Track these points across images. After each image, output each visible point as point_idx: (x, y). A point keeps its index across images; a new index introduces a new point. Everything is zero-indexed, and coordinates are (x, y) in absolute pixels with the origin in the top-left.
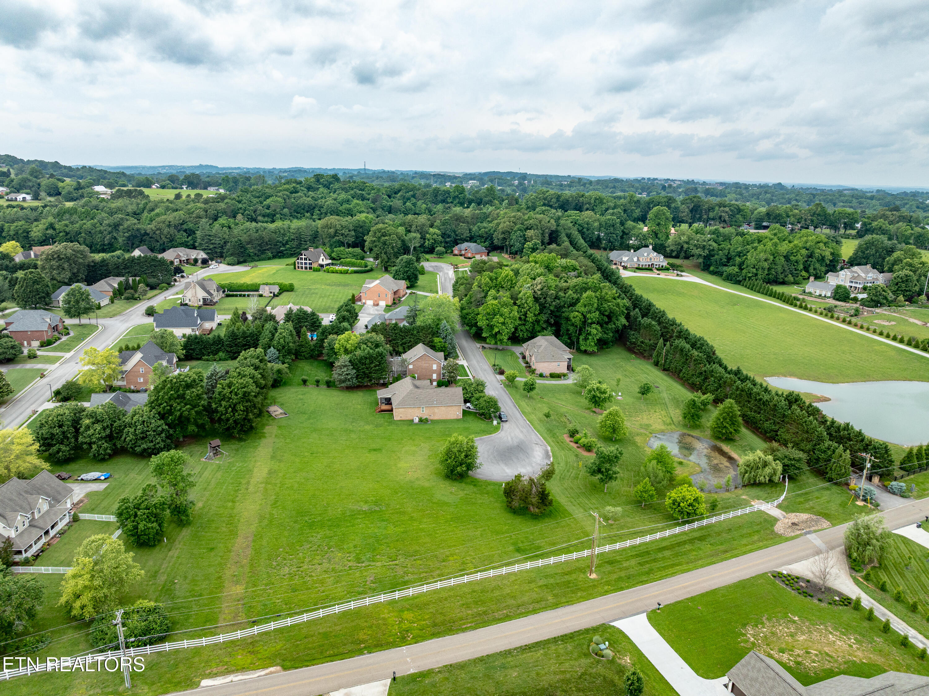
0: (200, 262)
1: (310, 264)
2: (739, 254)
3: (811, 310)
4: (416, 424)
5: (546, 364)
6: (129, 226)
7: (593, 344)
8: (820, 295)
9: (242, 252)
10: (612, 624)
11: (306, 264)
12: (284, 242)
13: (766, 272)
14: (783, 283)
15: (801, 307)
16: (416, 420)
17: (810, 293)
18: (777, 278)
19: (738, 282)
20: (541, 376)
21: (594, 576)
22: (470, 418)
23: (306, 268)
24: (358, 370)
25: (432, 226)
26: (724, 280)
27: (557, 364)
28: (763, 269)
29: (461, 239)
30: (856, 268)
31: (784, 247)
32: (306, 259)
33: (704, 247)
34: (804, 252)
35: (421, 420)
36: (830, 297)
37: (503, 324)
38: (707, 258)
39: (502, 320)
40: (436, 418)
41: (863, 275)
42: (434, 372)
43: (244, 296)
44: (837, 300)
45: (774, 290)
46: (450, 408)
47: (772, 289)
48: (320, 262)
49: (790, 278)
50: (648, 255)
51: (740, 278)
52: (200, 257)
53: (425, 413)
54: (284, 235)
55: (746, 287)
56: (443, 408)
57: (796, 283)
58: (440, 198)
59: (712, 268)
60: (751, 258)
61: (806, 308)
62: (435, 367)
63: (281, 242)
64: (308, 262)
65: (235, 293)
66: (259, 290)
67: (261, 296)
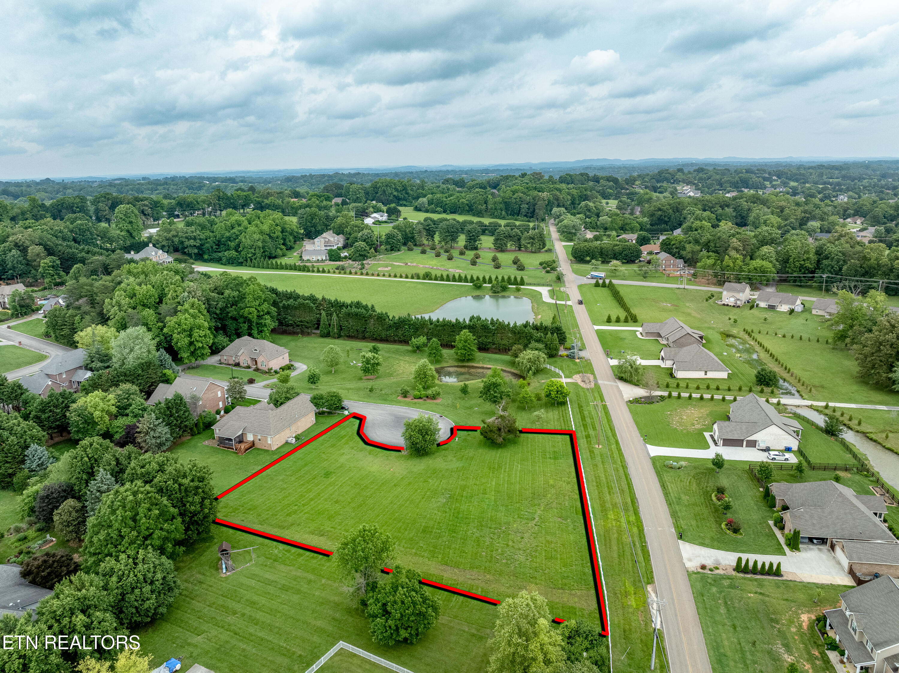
2: (229, 239)
3: (329, 272)
5: (275, 361)
7: (268, 334)
8: (318, 260)
10: (651, 455)
13: (262, 251)
14: (275, 257)
15: (318, 271)
16: (293, 441)
17: (308, 260)
18: (270, 254)
19: (240, 264)
20: (276, 372)
26: (225, 265)
28: (259, 247)
30: (324, 235)
31: (265, 228)
33: (195, 239)
34: (279, 228)
35: (297, 439)
36: (326, 260)
38: (200, 248)
40: (300, 431)
41: (332, 239)
42: (219, 399)
44: (334, 261)
45: (283, 264)
46: (307, 417)
47: (281, 263)
49: (279, 252)
51: (241, 260)
53: (292, 431)
55: (250, 266)
56: (303, 419)
57: (284, 255)
59: (206, 257)
60: (245, 240)
61: (324, 271)
62: (219, 394)
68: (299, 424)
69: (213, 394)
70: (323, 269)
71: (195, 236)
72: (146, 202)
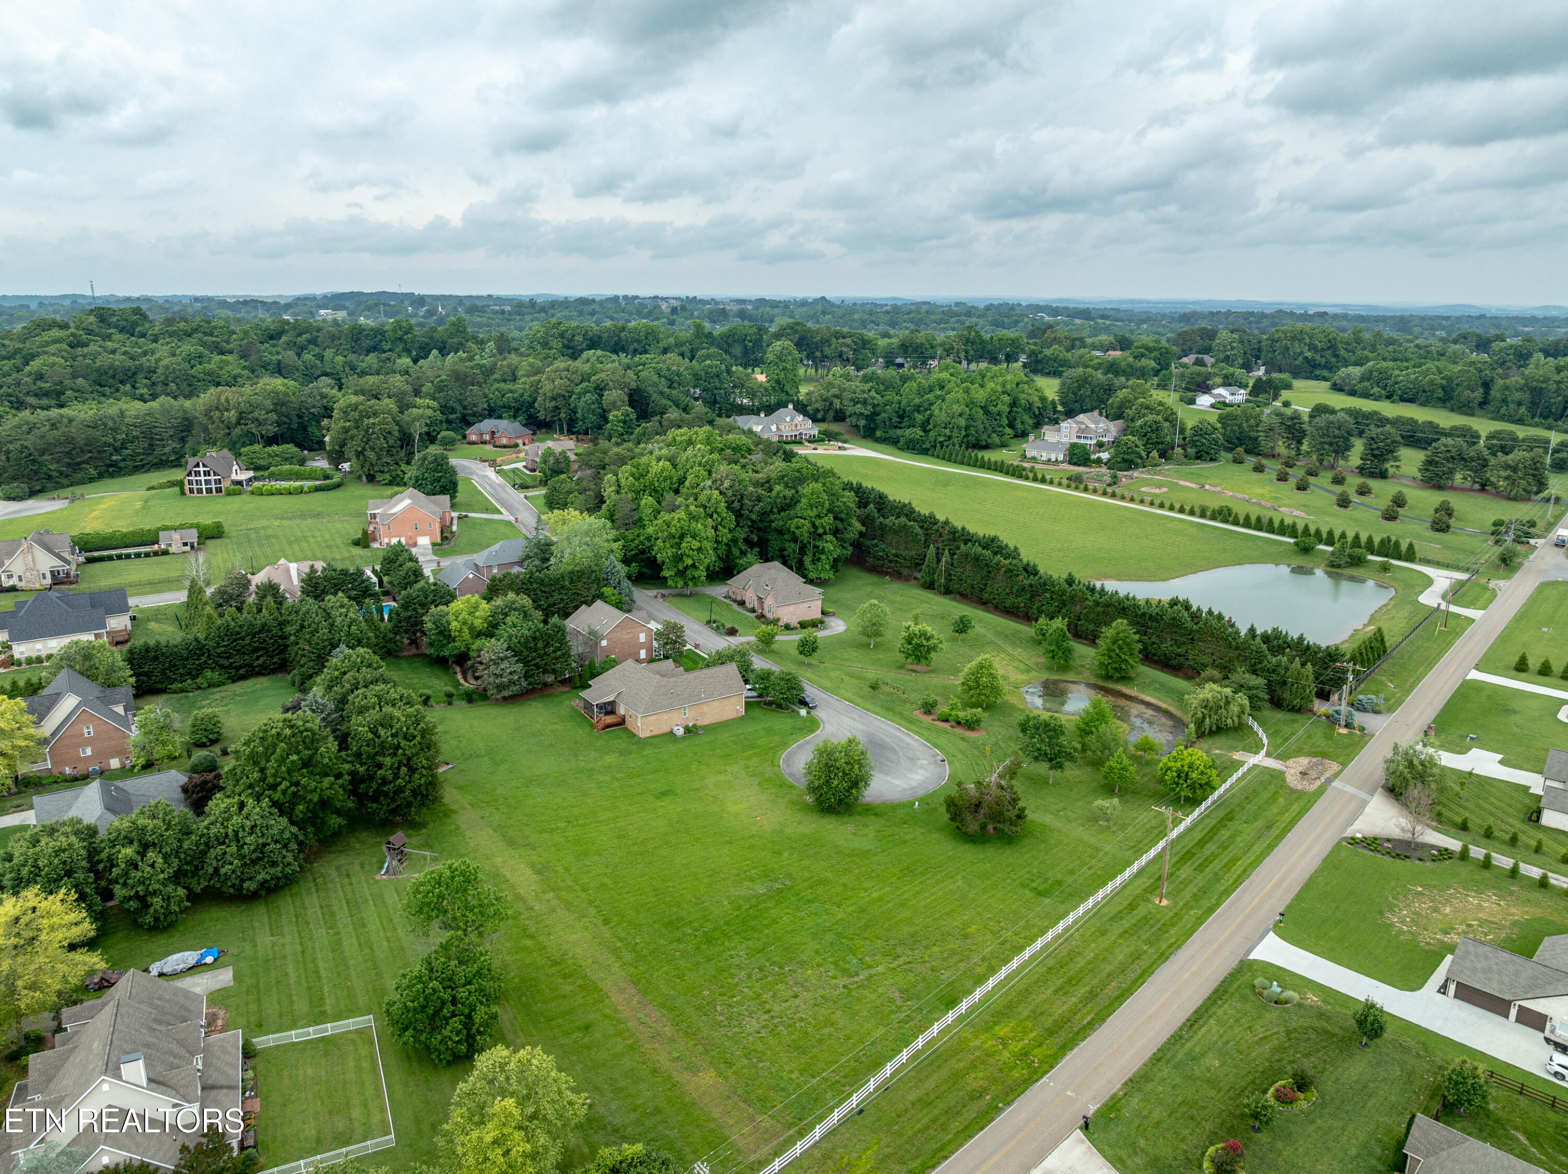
1: (218, 482)
2: (918, 409)
3: (1051, 483)
4: (685, 737)
5: (791, 608)
7: (827, 567)
8: (1049, 460)
10: (1251, 957)
11: (207, 482)
12: (118, 444)
13: (963, 433)
14: (987, 447)
15: (1035, 479)
16: (680, 731)
17: (1034, 458)
18: (978, 441)
19: (925, 452)
20: (787, 627)
21: (1165, 902)
22: (757, 712)
23: (209, 491)
26: (902, 449)
27: (806, 605)
28: (959, 428)
29: (474, 415)
30: (1081, 417)
31: (980, 395)
32: (207, 473)
33: (865, 402)
34: (1006, 398)
35: (688, 730)
36: (1062, 462)
37: (700, 549)
38: (871, 418)
39: (696, 545)
40: (707, 721)
41: (1093, 426)
42: (642, 646)
43: (128, 556)
44: (1075, 464)
45: (986, 459)
46: (726, 702)
47: (983, 457)
48: (234, 477)
49: (995, 439)
50: (792, 420)
51: (927, 445)
53: (690, 716)
54: (115, 430)
55: (938, 457)
56: (716, 704)
57: (1004, 445)
58: (366, 343)
59: (878, 433)
60: (940, 413)
61: (1043, 481)
62: (642, 638)
64: (212, 478)
65: (105, 553)
66: (156, 542)
67: (165, 553)
68: (706, 709)
69: (631, 636)
70: (1043, 476)
71: (865, 399)
72: (848, 341)
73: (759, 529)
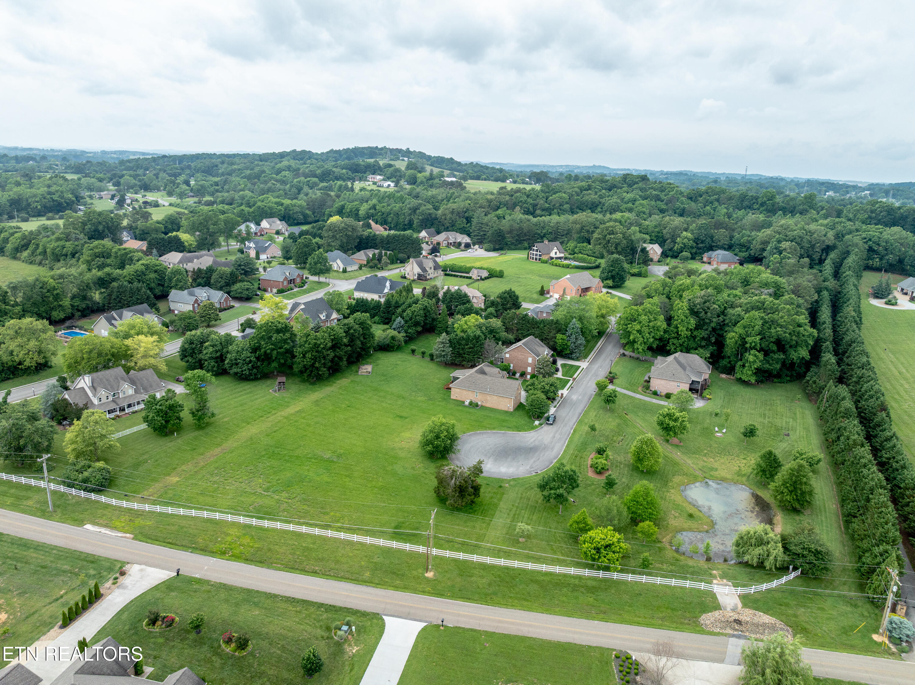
0: (463, 245)
1: (540, 255)
4: (466, 406)
6: (423, 211)
9: (500, 241)
10: (384, 617)
11: (536, 255)
16: (467, 403)
20: (655, 394)
21: (430, 575)
23: (536, 259)
24: (454, 348)
25: (686, 230)
27: (676, 384)
29: (716, 246)
35: (471, 403)
37: (639, 332)
40: (488, 405)
42: (529, 365)
43: (457, 276)
46: (501, 399)
48: (553, 254)
52: (464, 241)
53: (479, 399)
56: (495, 398)
58: (746, 203)
62: (530, 360)
63: (539, 234)
64: (538, 253)
65: (453, 273)
66: (468, 273)
67: (470, 278)
68: (488, 398)
73: (719, 335)
